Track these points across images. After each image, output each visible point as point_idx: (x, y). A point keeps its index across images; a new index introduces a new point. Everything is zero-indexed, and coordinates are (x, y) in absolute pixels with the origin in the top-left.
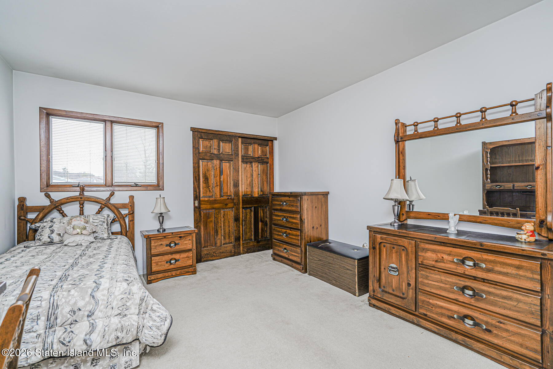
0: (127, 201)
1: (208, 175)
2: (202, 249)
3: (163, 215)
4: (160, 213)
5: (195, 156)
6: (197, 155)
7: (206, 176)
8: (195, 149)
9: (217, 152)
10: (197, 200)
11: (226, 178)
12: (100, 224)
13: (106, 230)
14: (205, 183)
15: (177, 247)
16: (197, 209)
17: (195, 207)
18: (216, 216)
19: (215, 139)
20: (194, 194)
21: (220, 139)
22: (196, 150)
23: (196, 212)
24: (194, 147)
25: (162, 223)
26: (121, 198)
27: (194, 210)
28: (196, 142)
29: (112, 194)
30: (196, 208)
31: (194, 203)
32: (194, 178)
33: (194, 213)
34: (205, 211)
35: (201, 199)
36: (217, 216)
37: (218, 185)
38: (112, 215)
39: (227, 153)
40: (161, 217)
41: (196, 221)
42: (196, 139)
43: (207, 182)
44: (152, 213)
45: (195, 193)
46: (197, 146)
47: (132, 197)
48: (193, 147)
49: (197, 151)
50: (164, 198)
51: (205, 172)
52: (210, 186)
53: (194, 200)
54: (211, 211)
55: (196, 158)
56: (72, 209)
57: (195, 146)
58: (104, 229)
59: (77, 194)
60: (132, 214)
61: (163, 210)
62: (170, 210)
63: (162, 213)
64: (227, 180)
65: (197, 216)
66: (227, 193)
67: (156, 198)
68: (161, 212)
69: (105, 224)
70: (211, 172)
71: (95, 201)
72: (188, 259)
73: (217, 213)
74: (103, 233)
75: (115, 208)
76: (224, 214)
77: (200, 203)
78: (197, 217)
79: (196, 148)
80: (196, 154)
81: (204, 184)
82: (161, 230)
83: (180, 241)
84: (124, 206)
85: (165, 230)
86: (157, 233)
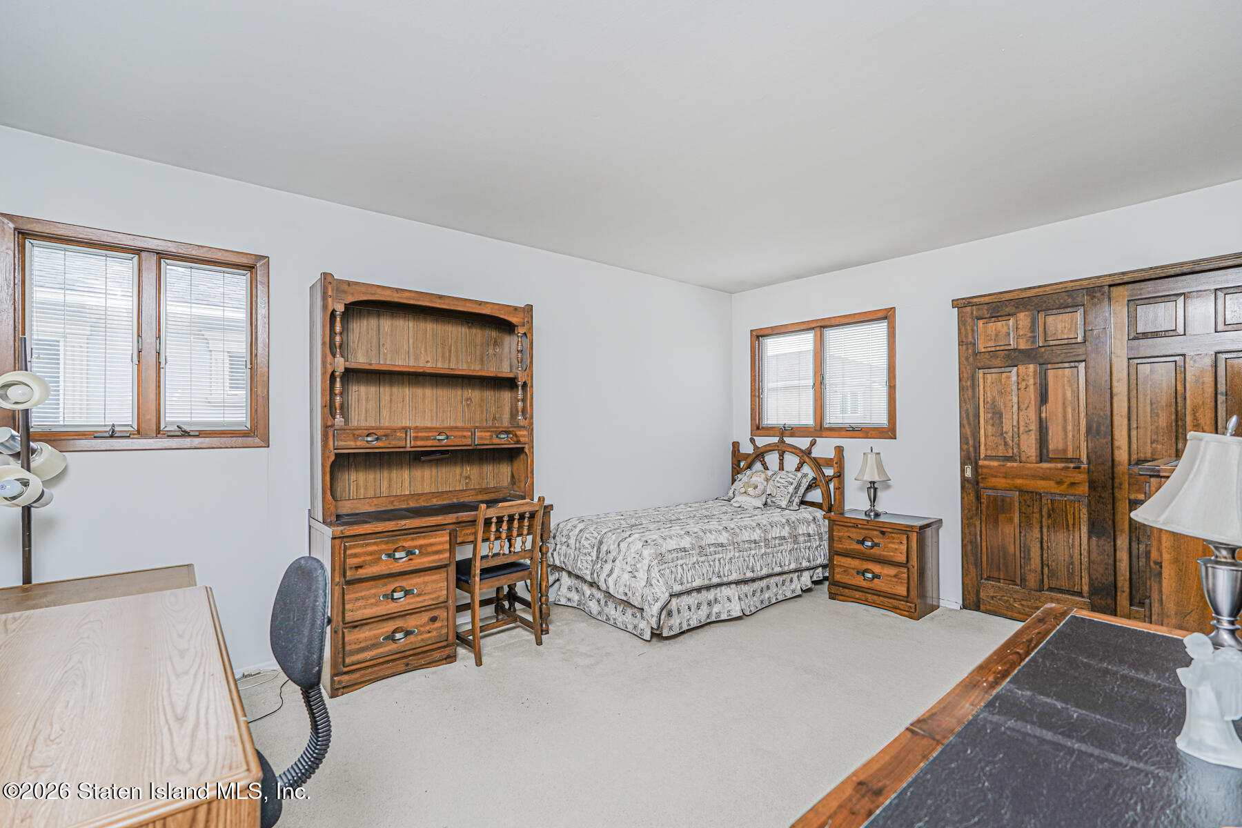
0: (831, 454)
1: (1000, 403)
2: (983, 581)
3: (876, 486)
4: (871, 482)
5: (965, 362)
6: (971, 359)
7: (995, 406)
8: (964, 347)
9: (1029, 343)
10: (971, 464)
11: (1060, 410)
12: (784, 486)
13: (789, 495)
14: (993, 425)
15: (875, 551)
16: (970, 486)
17: (964, 480)
18: (1023, 509)
19: (1021, 311)
20: (961, 449)
21: (1040, 309)
22: (967, 349)
23: (966, 492)
24: (963, 342)
25: (874, 501)
26: (824, 448)
27: (963, 487)
28: (966, 330)
29: (813, 444)
30: (966, 482)
31: (963, 471)
32: (963, 413)
33: (962, 493)
34: (990, 492)
35: (981, 463)
36: (1026, 509)
37: (1030, 431)
38: (811, 475)
39: (1066, 341)
40: (873, 489)
41: (966, 512)
42: (967, 324)
43: (998, 421)
44: (855, 479)
45: (965, 447)
46: (970, 339)
47: (839, 450)
48: (961, 343)
49: (970, 351)
50: (879, 454)
51: (994, 398)
52: (1006, 433)
53: (963, 464)
54: (1009, 494)
55: (968, 367)
56: (772, 459)
57: (964, 340)
58: (786, 493)
59: (776, 440)
60: (840, 475)
61: (876, 478)
62: (890, 477)
63: (874, 483)
64: (1065, 417)
65: (968, 499)
66: (1065, 451)
67: (864, 454)
68: (872, 480)
69: (793, 486)
70: (1010, 398)
71: (795, 450)
72: (897, 582)
73: (1028, 503)
74: (783, 498)
75: (818, 464)
76: (1053, 509)
77: (977, 472)
78: (970, 502)
79: (966, 343)
80: (967, 359)
81: (990, 428)
82: (872, 514)
83: (881, 540)
84: (829, 462)
85: (877, 515)
86: (864, 517)
